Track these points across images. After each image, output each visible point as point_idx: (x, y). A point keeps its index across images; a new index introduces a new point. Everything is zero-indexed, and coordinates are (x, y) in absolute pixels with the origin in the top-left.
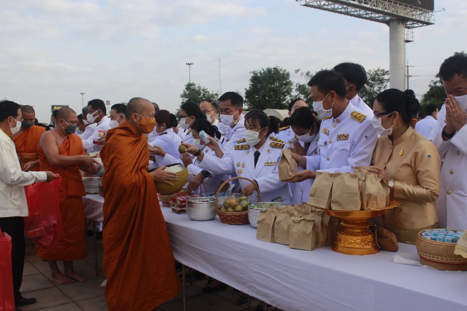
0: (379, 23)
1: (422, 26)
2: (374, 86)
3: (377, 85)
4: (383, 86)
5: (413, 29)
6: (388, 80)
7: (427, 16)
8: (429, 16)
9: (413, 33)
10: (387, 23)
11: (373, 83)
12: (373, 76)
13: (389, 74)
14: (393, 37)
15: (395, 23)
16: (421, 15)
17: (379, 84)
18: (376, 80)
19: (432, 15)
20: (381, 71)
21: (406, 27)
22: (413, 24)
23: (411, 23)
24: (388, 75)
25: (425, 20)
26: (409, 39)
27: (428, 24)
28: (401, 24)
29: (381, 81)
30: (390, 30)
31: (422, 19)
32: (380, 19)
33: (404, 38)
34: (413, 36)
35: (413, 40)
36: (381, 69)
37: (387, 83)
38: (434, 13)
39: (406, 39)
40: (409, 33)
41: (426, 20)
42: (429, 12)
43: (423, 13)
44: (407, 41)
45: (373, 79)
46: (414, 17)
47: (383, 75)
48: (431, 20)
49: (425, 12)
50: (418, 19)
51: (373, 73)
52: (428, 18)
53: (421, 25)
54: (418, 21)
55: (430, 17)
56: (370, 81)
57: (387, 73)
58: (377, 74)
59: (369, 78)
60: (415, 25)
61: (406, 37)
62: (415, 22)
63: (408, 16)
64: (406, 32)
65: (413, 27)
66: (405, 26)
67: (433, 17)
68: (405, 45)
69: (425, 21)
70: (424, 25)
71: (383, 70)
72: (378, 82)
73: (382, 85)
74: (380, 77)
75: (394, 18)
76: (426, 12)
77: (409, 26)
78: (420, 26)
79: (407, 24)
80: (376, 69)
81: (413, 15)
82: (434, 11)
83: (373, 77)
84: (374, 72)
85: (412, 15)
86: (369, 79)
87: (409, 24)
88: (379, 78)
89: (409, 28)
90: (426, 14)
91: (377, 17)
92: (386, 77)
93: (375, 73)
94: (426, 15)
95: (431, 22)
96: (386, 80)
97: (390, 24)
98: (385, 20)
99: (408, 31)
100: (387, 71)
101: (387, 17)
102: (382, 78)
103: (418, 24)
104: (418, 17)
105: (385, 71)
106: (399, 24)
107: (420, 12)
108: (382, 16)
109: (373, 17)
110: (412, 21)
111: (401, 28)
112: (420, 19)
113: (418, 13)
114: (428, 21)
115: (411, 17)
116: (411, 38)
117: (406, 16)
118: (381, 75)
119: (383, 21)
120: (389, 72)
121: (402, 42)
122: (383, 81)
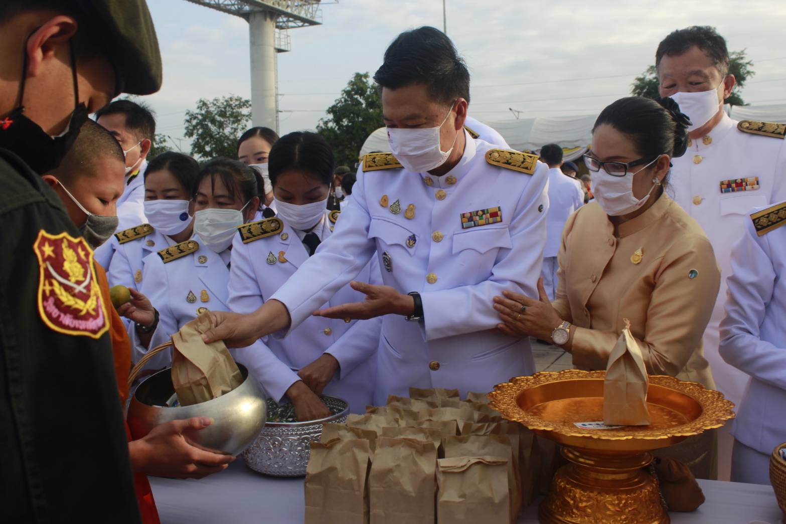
0: (231, 16)
1: (302, 26)
2: (225, 126)
3: (229, 123)
4: (240, 127)
5: (289, 30)
6: (249, 116)
7: (310, 10)
8: (312, 11)
9: (288, 36)
10: (246, 16)
11: (222, 120)
12: (223, 110)
13: (250, 105)
14: (256, 41)
15: (258, 18)
16: (300, 8)
17: (234, 122)
18: (228, 115)
19: (317, 8)
20: (236, 100)
21: (277, 27)
22: (288, 21)
23: (285, 19)
24: (247, 107)
25: (307, 15)
26: (283, 48)
27: (312, 23)
28: (268, 19)
29: (237, 118)
30: (251, 29)
31: (303, 15)
32: (233, 8)
33: (274, 45)
34: (289, 42)
35: (289, 49)
36: (236, 97)
37: (247, 121)
38: (320, 6)
39: (277, 47)
40: (282, 36)
41: (309, 17)
42: (313, 4)
43: (304, 5)
44: (280, 51)
45: (222, 114)
46: (289, 10)
47: (240, 106)
48: (316, 16)
49: (307, 4)
50: (296, 13)
51: (223, 103)
52: (312, 14)
53: (301, 24)
54: (297, 18)
55: (314, 13)
56: (218, 118)
57: (245, 104)
58: (230, 106)
59: (216, 112)
60: (291, 24)
61: (277, 42)
62: (291, 19)
63: (280, 8)
64: (277, 35)
65: (288, 28)
66: (275, 24)
67: (318, 13)
68: (276, 57)
69: (307, 18)
70: (306, 24)
71: (239, 99)
72: (231, 119)
73: (238, 124)
74: (234, 111)
75: (257, 9)
76: (309, 4)
77: (281, 24)
78: (299, 27)
79: (278, 20)
80: (227, 97)
81: (288, 6)
82: (320, 3)
83: (221, 111)
84: (223, 101)
85: (286, 7)
86: (216, 114)
87: (281, 22)
88: (233, 113)
89: (281, 28)
90: (309, 6)
91: (228, 5)
92: (245, 111)
93: (225, 103)
94: (308, 9)
95: (317, 20)
96: (244, 115)
97: (251, 18)
98: (241, 12)
99: (280, 33)
100: (247, 101)
101: (245, 6)
102: (238, 112)
103: (295, 23)
104: (295, 10)
105: (243, 100)
106: (266, 20)
107: (298, 3)
108: (238, 5)
109: (222, 4)
110: (286, 17)
111: (270, 26)
112: (299, 13)
113: (296, 4)
114: (311, 19)
115: (285, 10)
116: (285, 45)
117: (276, 6)
118: (236, 108)
119: (239, 13)
120: (250, 103)
121: (271, 51)
122: (239, 118)
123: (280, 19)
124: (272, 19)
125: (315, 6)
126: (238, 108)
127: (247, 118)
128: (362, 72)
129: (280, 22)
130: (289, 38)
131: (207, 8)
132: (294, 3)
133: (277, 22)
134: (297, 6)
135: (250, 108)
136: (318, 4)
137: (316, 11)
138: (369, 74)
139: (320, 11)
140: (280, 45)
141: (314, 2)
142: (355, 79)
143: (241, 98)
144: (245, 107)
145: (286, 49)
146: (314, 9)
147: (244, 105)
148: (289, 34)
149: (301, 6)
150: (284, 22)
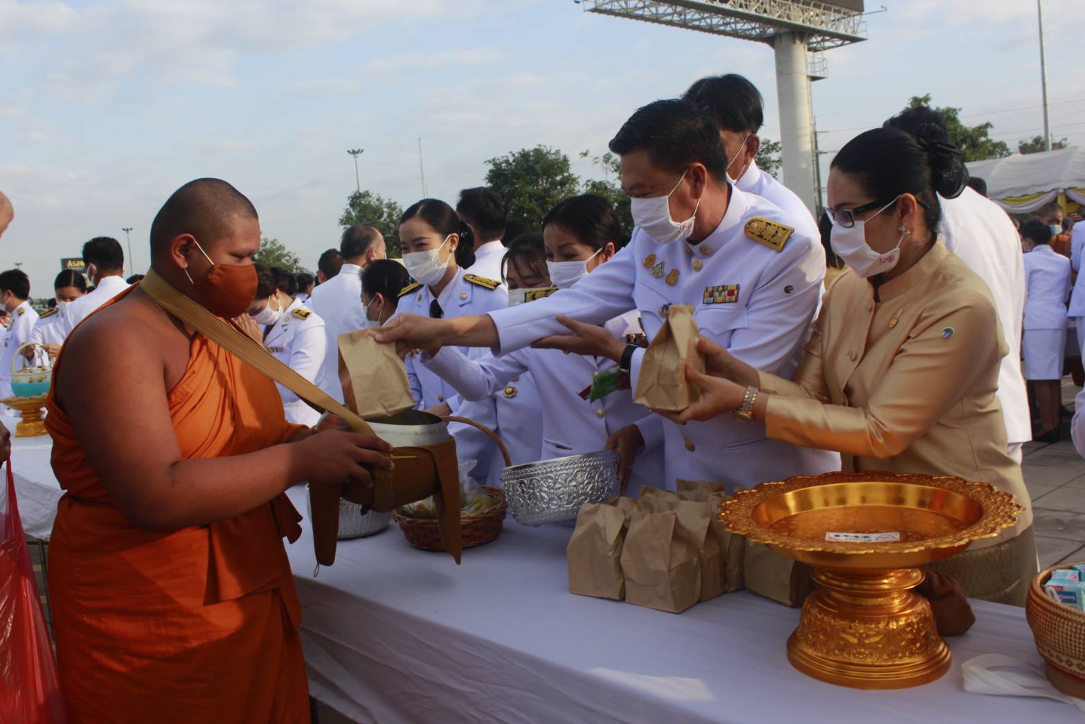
0: (752, 43)
1: (842, 45)
5: (825, 52)
6: (779, 161)
7: (851, 24)
8: (854, 24)
9: (824, 60)
10: (770, 40)
13: (780, 149)
14: (784, 70)
15: (785, 41)
16: (837, 23)
19: (860, 20)
21: (809, 49)
22: (823, 41)
23: (819, 39)
24: (777, 151)
25: (846, 31)
26: (818, 75)
27: (854, 40)
28: (798, 42)
30: (777, 55)
31: (841, 31)
32: (753, 32)
33: (807, 72)
34: (825, 67)
35: (825, 76)
37: (777, 168)
38: (864, 18)
39: (810, 74)
40: (816, 60)
41: (849, 33)
42: (854, 16)
43: (843, 18)
44: (814, 79)
46: (823, 28)
48: (859, 30)
49: (846, 16)
50: (832, 30)
52: (853, 28)
53: (839, 42)
54: (834, 35)
55: (855, 27)
57: (775, 147)
60: (827, 44)
61: (810, 69)
62: (827, 38)
63: (812, 26)
64: (810, 60)
65: (824, 49)
66: (806, 46)
67: (862, 27)
68: (809, 87)
69: (847, 34)
70: (847, 42)
75: (783, 30)
76: (849, 16)
77: (814, 45)
78: (838, 46)
79: (811, 41)
81: (822, 22)
82: (864, 13)
85: (819, 23)
87: (815, 43)
89: (815, 50)
90: (849, 19)
91: (748, 30)
92: (774, 156)
94: (849, 22)
95: (859, 35)
96: (774, 161)
97: (777, 42)
98: (765, 36)
99: (813, 57)
100: (776, 144)
101: (769, 28)
102: (766, 158)
103: (833, 42)
104: (832, 27)
105: (772, 143)
106: (794, 42)
107: (835, 16)
108: (759, 28)
109: (740, 29)
110: (820, 36)
111: (800, 50)
112: (836, 29)
113: (832, 18)
114: (853, 35)
115: (818, 27)
116: (820, 71)
117: (808, 24)
118: (763, 153)
119: (761, 38)
120: (780, 145)
121: (803, 81)
122: (768, 165)
123: (814, 40)
124: (802, 41)
125: (857, 18)
126: (765, 153)
127: (777, 164)
128: (921, 95)
129: (813, 43)
130: (825, 61)
131: (722, 37)
132: (829, 18)
133: (809, 44)
134: (833, 21)
135: (780, 153)
136: (861, 15)
137: (859, 24)
138: (930, 96)
139: (864, 24)
140: (815, 72)
141: (856, 13)
142: (911, 105)
143: (769, 141)
144: (775, 151)
145: (822, 75)
146: (855, 22)
147: (773, 149)
148: (824, 58)
149: (838, 20)
150: (818, 42)
